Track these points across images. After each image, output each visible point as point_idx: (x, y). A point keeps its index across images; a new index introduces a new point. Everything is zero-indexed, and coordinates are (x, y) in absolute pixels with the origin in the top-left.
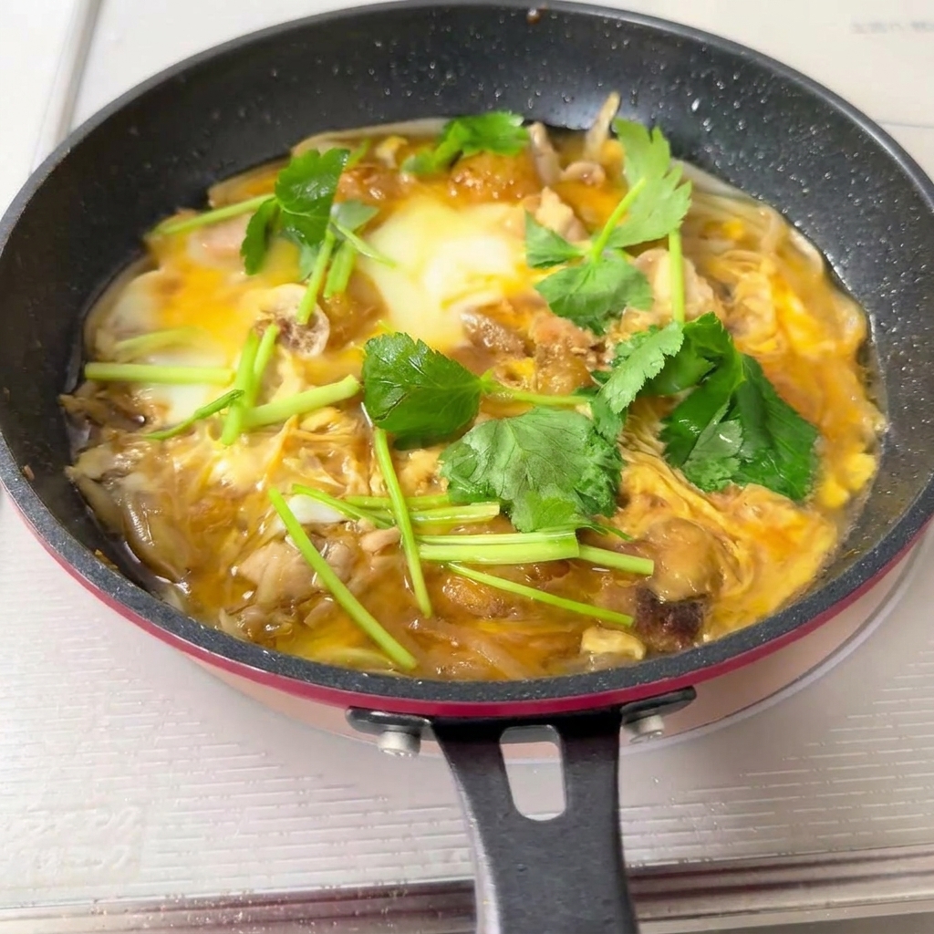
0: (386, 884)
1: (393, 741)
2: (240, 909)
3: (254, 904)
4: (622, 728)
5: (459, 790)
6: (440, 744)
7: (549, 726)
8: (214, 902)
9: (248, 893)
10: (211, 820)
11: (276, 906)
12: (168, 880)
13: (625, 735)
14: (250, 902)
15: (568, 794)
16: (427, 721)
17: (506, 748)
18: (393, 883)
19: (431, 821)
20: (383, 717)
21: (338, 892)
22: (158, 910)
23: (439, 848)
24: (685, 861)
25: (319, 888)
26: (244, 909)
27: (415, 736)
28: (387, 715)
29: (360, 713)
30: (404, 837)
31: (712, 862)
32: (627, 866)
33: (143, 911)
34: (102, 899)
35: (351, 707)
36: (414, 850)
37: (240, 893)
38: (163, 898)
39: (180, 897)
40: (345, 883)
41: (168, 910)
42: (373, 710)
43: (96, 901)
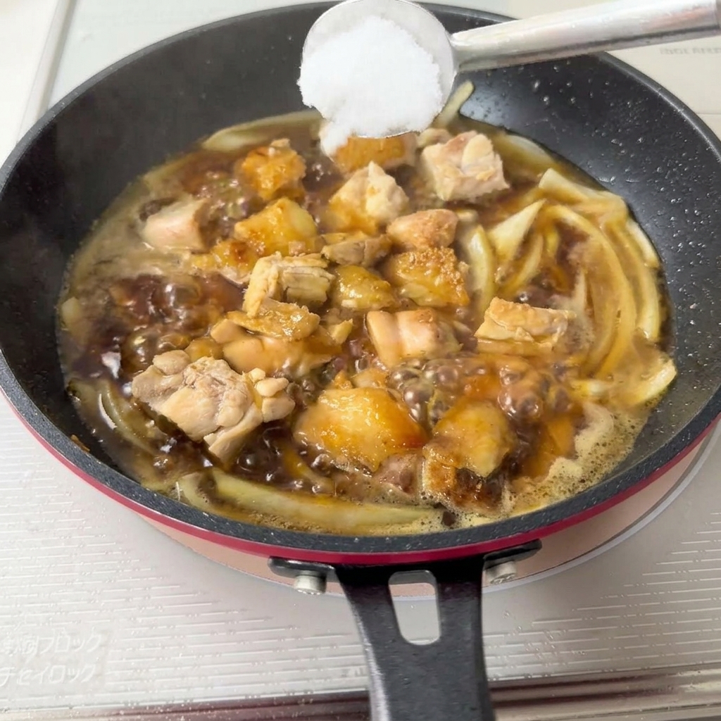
0: (296, 694)
1: (305, 583)
2: (181, 714)
3: (193, 710)
4: (484, 573)
5: (357, 622)
6: (341, 585)
7: (427, 571)
8: (163, 709)
9: (188, 701)
10: (160, 644)
11: (209, 712)
12: (126, 691)
13: (487, 578)
14: (190, 709)
15: (442, 625)
16: (331, 567)
17: (394, 588)
18: (302, 694)
19: (332, 645)
20: (297, 565)
21: (259, 700)
22: (118, 714)
23: (338, 666)
24: (529, 677)
25: (243, 698)
26: (185, 714)
27: (322, 580)
28: (299, 563)
29: (278, 561)
30: (311, 657)
31: (550, 677)
32: (489, 680)
33: (114, 715)
34: (76, 706)
35: (271, 557)
36: (318, 668)
37: (182, 702)
38: (123, 705)
39: (135, 704)
40: (264, 694)
41: (125, 714)
42: (290, 559)
43: (71, 708)
